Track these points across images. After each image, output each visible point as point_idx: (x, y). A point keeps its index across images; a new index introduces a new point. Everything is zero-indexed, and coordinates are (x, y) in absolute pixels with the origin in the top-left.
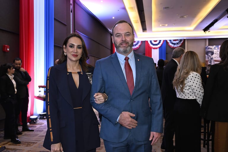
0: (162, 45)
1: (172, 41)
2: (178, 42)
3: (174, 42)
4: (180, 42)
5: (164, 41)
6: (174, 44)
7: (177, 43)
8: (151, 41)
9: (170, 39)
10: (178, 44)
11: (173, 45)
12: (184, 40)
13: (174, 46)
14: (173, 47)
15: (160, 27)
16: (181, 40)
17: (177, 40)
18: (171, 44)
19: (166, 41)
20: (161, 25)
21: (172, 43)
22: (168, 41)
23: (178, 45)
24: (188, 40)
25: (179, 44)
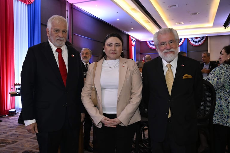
0: (183, 43)
1: (193, 39)
2: (200, 39)
3: (196, 40)
4: (202, 39)
5: (185, 39)
6: (196, 42)
7: (199, 41)
9: (191, 37)
10: (200, 42)
11: (194, 43)
12: (207, 37)
13: (196, 44)
14: (194, 45)
15: (177, 25)
16: (203, 38)
17: (199, 37)
18: (192, 42)
19: (187, 39)
20: (177, 24)
21: (194, 41)
22: (190, 39)
24: (210, 37)
25: (201, 42)
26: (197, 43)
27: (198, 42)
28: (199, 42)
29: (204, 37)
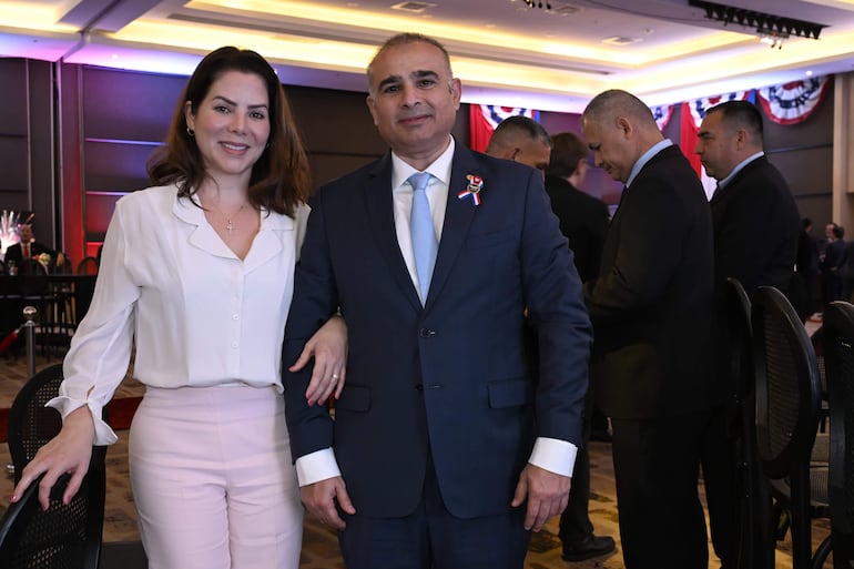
1: (779, 93)
2: (803, 92)
3: (788, 95)
6: (786, 104)
7: (799, 101)
8: (699, 103)
9: (773, 84)
10: (803, 103)
11: (780, 113)
12: (831, 78)
13: (786, 113)
14: (781, 120)
16: (814, 82)
17: (800, 83)
18: (775, 109)
19: (756, 93)
21: (780, 102)
22: (765, 95)
23: (801, 107)
24: (845, 75)
25: (807, 102)
26: (790, 111)
27: (794, 104)
28: (797, 106)
29: (817, 78)
